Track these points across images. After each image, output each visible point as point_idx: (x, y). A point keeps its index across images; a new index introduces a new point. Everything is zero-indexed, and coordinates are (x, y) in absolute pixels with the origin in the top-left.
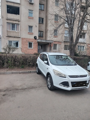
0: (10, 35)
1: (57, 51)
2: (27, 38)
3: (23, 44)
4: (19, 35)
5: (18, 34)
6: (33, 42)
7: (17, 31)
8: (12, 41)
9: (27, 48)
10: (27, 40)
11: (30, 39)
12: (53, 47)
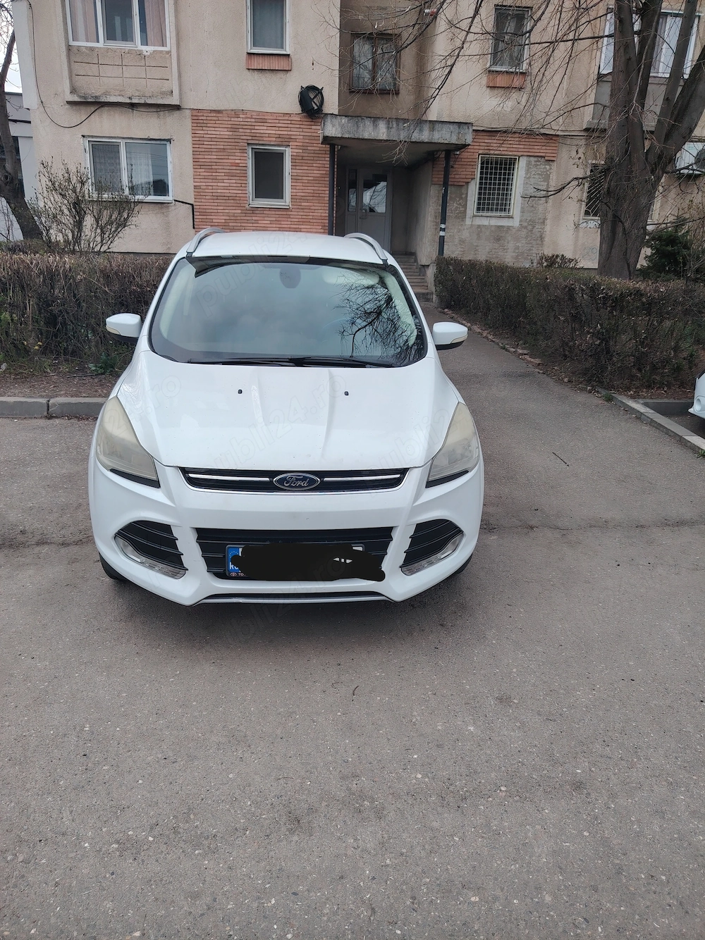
0: (95, 87)
1: (515, 223)
2: (236, 113)
3: (209, 167)
4: (166, 86)
5: (158, 73)
6: (286, 142)
7: (147, 50)
8: (117, 146)
9: (237, 200)
10: (234, 129)
11: (262, 118)
12: (473, 190)
